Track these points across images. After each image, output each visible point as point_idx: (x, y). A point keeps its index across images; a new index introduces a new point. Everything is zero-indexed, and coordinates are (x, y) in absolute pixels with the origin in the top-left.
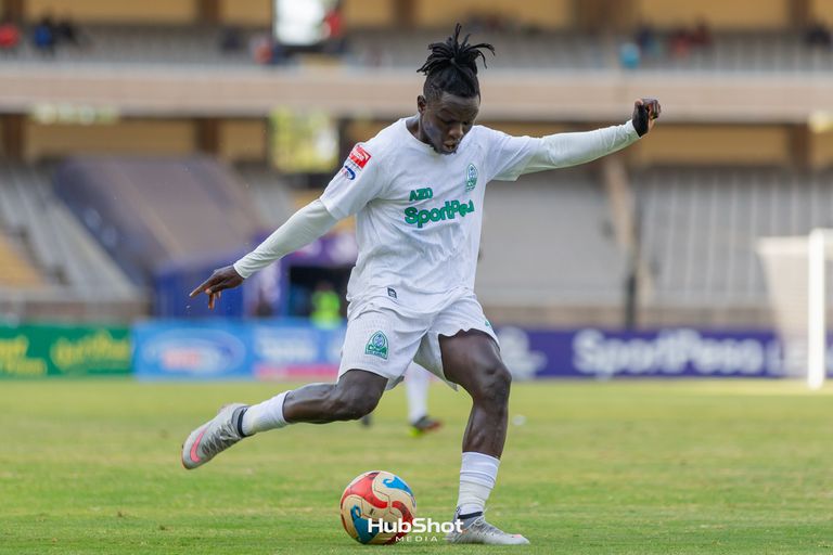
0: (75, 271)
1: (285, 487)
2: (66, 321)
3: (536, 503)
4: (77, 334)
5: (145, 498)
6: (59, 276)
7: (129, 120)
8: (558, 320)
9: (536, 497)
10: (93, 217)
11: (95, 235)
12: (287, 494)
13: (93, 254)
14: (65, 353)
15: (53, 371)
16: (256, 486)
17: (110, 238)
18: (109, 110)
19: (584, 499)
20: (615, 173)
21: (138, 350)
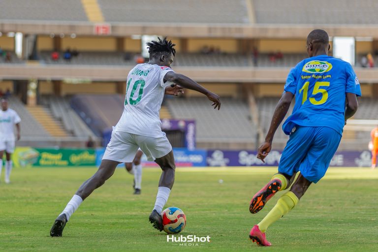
0: (77, 132)
1: (145, 205)
2: (74, 148)
3: (226, 211)
4: (78, 152)
5: (100, 209)
6: (72, 133)
7: (94, 82)
8: (233, 148)
9: (226, 208)
10: (83, 114)
11: (84, 120)
12: (146, 207)
13: (83, 126)
14: (74, 159)
15: (71, 164)
16: (136, 205)
17: (89, 121)
18: (88, 79)
19: (242, 209)
20: (252, 100)
21: (97, 157)
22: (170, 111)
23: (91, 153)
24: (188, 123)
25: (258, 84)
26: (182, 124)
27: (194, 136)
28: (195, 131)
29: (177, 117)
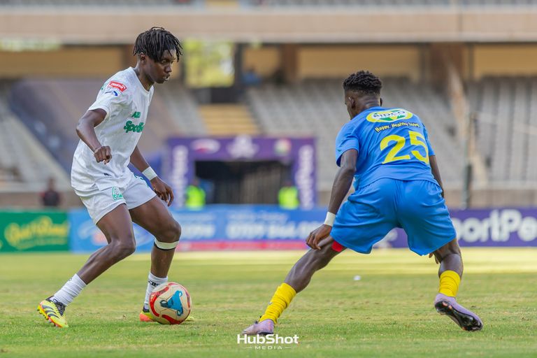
0: (27, 170)
2: (18, 209)
4: (24, 219)
6: (15, 173)
7: (68, 47)
14: (15, 234)
15: (7, 248)
17: (54, 143)
20: (456, 85)
21: (71, 230)
22: (255, 117)
23: (58, 220)
24: (297, 143)
25: (471, 45)
26: (282, 148)
27: (313, 175)
28: (315, 163)
29: (272, 130)
